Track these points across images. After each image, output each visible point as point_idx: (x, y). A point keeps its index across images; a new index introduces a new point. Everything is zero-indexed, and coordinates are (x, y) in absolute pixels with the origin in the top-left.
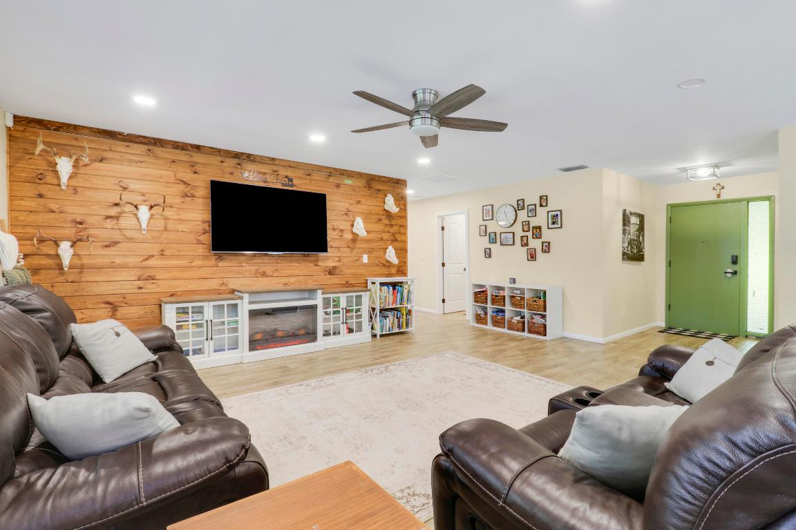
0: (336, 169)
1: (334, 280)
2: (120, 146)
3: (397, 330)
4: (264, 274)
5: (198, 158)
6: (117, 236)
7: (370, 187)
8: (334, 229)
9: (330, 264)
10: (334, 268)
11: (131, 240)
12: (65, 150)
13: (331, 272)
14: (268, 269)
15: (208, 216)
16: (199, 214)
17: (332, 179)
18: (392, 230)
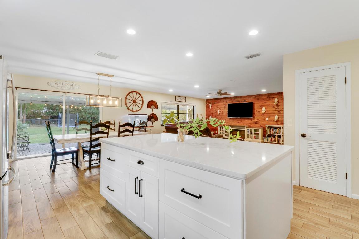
0: (257, 95)
1: (257, 125)
2: (217, 100)
3: (274, 142)
4: (239, 123)
5: (227, 100)
6: (216, 115)
7: (269, 98)
8: (257, 111)
9: (256, 120)
10: (257, 122)
11: (218, 116)
12: (210, 103)
13: (256, 123)
14: (239, 121)
15: (228, 111)
16: (226, 111)
17: (256, 98)
18: (279, 110)
